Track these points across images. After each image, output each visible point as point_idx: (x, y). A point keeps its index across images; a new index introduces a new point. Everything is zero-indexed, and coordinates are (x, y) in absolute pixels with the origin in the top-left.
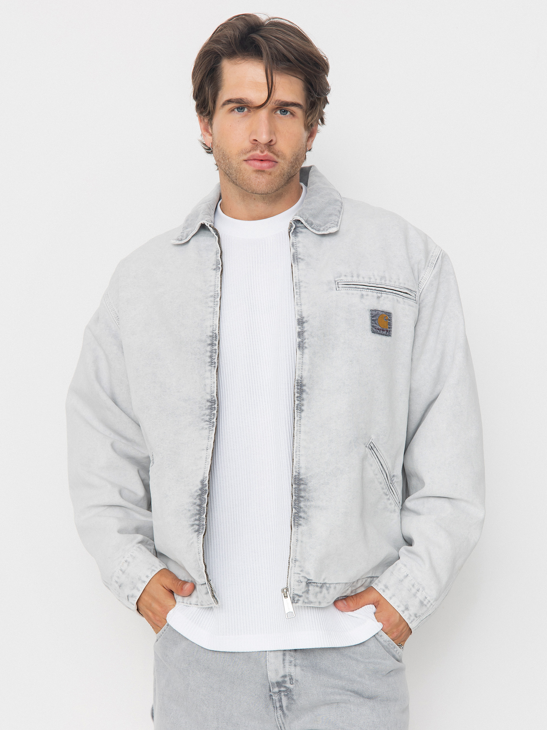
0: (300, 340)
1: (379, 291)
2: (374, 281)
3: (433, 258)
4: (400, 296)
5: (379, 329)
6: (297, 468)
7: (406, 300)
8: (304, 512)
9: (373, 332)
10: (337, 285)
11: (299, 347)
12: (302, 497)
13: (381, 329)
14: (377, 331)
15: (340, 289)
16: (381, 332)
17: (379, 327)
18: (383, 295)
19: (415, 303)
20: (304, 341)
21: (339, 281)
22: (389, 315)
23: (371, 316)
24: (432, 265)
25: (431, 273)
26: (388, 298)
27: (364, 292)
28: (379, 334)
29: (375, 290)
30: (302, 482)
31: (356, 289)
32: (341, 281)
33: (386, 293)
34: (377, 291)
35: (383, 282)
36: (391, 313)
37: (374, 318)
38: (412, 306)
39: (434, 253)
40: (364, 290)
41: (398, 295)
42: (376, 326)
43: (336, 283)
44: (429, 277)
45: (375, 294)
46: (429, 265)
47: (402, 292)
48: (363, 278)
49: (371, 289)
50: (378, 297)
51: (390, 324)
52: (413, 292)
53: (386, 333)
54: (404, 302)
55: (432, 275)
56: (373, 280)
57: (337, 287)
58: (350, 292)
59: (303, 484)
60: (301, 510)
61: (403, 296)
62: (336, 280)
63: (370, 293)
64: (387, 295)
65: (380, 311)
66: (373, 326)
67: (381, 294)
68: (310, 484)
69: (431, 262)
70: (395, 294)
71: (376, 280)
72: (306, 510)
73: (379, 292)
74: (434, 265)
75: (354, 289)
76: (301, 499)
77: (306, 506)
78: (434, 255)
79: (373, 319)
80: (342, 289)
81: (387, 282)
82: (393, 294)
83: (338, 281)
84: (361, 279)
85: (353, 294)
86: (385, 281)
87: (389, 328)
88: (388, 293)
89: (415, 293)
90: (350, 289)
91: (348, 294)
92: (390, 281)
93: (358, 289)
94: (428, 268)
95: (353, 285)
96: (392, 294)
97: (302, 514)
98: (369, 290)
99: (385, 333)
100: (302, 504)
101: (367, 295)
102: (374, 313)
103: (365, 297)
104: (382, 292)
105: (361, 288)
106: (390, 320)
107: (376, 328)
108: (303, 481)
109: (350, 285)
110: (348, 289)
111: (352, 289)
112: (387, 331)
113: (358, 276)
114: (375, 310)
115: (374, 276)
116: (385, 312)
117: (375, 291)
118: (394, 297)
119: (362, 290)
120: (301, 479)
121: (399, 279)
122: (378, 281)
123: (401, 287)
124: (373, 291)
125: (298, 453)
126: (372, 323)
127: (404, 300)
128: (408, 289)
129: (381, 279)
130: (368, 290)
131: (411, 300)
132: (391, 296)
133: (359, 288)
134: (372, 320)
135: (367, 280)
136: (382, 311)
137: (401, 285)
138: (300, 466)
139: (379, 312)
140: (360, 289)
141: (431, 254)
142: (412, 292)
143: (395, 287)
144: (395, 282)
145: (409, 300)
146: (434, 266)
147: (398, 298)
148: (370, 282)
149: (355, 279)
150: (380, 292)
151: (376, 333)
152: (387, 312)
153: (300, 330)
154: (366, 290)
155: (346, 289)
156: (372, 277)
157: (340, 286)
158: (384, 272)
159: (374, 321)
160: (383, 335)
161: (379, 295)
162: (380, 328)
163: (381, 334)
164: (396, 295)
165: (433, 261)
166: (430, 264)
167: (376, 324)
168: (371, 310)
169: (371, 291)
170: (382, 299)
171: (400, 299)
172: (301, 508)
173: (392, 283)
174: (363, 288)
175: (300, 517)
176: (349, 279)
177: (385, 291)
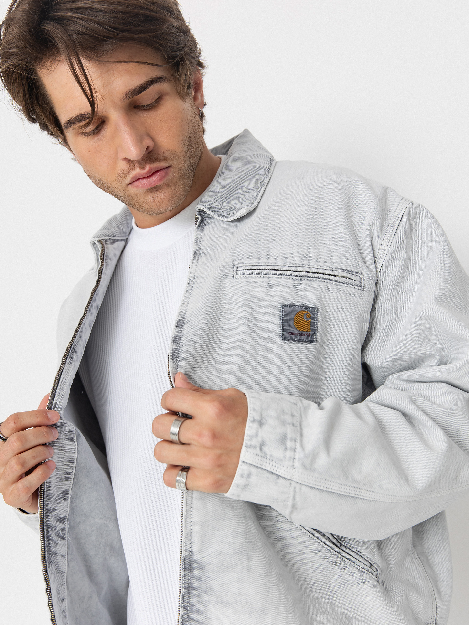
0: (175, 347)
1: (298, 276)
2: (292, 262)
3: (394, 219)
4: (332, 282)
5: (294, 334)
6: (188, 543)
7: (343, 287)
8: (198, 611)
9: (284, 338)
10: (235, 271)
11: (173, 356)
12: (195, 589)
13: (297, 334)
14: (291, 337)
15: (238, 276)
16: (298, 337)
17: (295, 330)
18: (303, 281)
19: (359, 291)
20: (181, 349)
21: (240, 265)
22: (313, 311)
23: (282, 315)
24: (392, 228)
25: (391, 240)
26: (311, 285)
27: (274, 280)
28: (294, 340)
29: (291, 275)
30: (196, 565)
31: (262, 276)
32: (242, 265)
33: (309, 278)
34: (294, 277)
35: (306, 262)
36: (315, 308)
37: (288, 318)
38: (353, 295)
39: (397, 211)
40: (274, 276)
41: (329, 281)
42: (289, 330)
43: (235, 268)
44: (388, 247)
45: (291, 282)
46: (388, 230)
47: (336, 276)
48: (276, 259)
49: (285, 275)
50: (296, 286)
51: (313, 324)
52: (357, 274)
53: (307, 338)
54: (339, 290)
55: (393, 244)
56: (289, 261)
57: (235, 274)
58: (253, 280)
59: (197, 568)
60: (194, 608)
61: (337, 282)
62: (236, 263)
63: (282, 280)
64: (309, 282)
65: (298, 306)
66: (284, 330)
67: (300, 281)
68: (208, 569)
69: (390, 225)
70: (323, 280)
71: (295, 260)
72: (201, 608)
73: (297, 278)
74: (396, 228)
75: (259, 276)
76: (194, 592)
77: (202, 603)
78: (396, 214)
79: (286, 320)
80: (241, 276)
81: (313, 263)
82: (320, 280)
83: (238, 266)
84: (272, 261)
85: (256, 283)
86: (309, 261)
87: (313, 330)
88: (312, 279)
89: (359, 275)
90: (253, 276)
91: (249, 283)
92: (317, 261)
93: (265, 276)
94: (387, 234)
95: (259, 269)
96: (318, 279)
97: (193, 615)
98: (283, 276)
99: (304, 338)
100: (194, 601)
101: (278, 284)
102: (287, 310)
103: (275, 287)
104: (303, 278)
105: (269, 274)
106: (313, 319)
107: (289, 333)
108: (197, 563)
109: (255, 269)
110: (250, 276)
111: (256, 276)
112: (308, 335)
113: (268, 256)
114: (290, 306)
115: (292, 254)
116: (307, 307)
117: (291, 277)
118: (323, 284)
119: (271, 276)
120: (194, 561)
121: (332, 258)
122: (298, 262)
123: (333, 269)
124: (288, 277)
125: (189, 520)
126: (283, 325)
127: (339, 287)
128: (347, 271)
129: (303, 260)
130: (280, 276)
131: (351, 286)
132: (315, 283)
133: (266, 274)
134: (283, 321)
135: (280, 261)
136: (301, 306)
137: (335, 266)
138: (192, 540)
139: (296, 308)
140: (268, 276)
141: (392, 213)
142: (355, 274)
143: (324, 269)
144: (325, 262)
145: (349, 286)
146: (395, 230)
147: (329, 285)
148: (285, 265)
149: (263, 261)
150: (300, 278)
151: (290, 340)
152: (309, 307)
153: (177, 334)
154: (277, 276)
155: (247, 276)
156: (289, 256)
157: (239, 272)
158: (309, 248)
159: (287, 322)
160: (302, 341)
161: (297, 282)
162: (296, 332)
163: (299, 341)
164: (326, 281)
165: (394, 223)
166: (389, 227)
167: (290, 326)
168: (283, 306)
169: (285, 277)
170: (302, 286)
171: (332, 286)
172: (193, 605)
173: (321, 264)
174: (272, 274)
175: (193, 619)
176: (254, 261)
177: (307, 277)
